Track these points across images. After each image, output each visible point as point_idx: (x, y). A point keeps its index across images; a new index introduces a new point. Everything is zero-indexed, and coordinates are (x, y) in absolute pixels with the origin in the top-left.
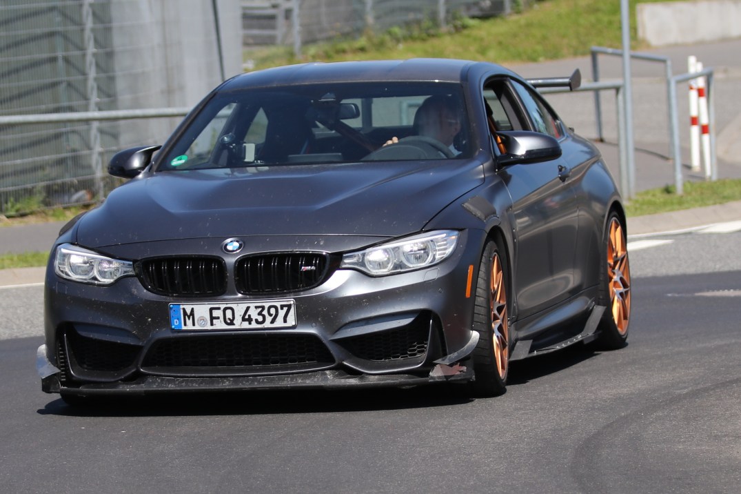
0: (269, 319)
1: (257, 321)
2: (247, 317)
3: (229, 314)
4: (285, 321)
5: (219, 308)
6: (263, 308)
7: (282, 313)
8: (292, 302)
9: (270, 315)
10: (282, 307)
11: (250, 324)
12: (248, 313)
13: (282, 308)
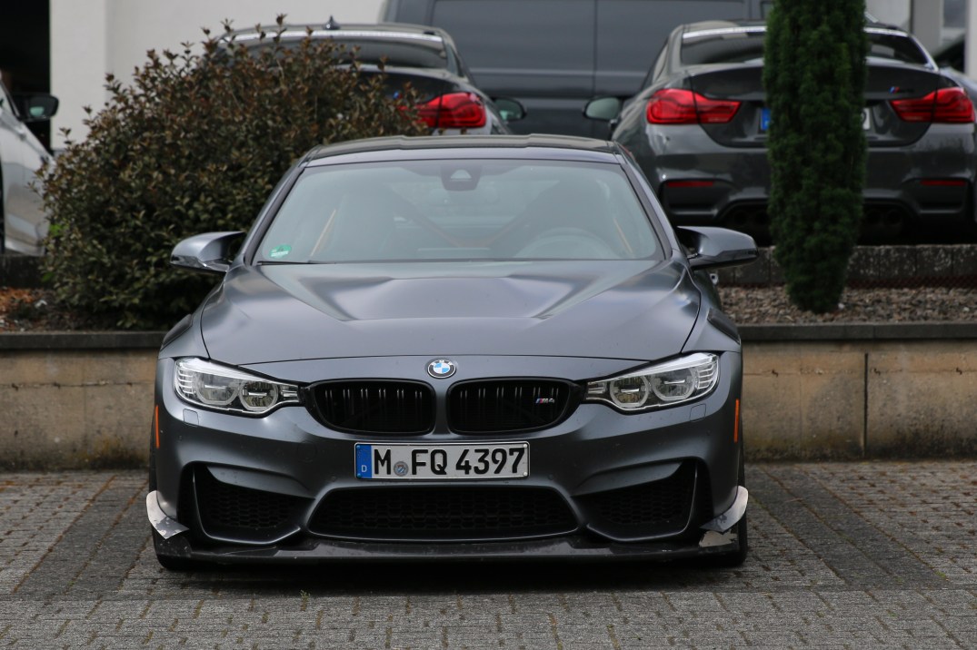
0: (493, 467)
1: (477, 471)
2: (463, 464)
3: (439, 459)
4: (515, 470)
5: (426, 451)
6: (486, 452)
7: (511, 460)
8: (525, 446)
9: (495, 461)
10: (512, 451)
11: (467, 473)
12: (466, 459)
13: (511, 453)
